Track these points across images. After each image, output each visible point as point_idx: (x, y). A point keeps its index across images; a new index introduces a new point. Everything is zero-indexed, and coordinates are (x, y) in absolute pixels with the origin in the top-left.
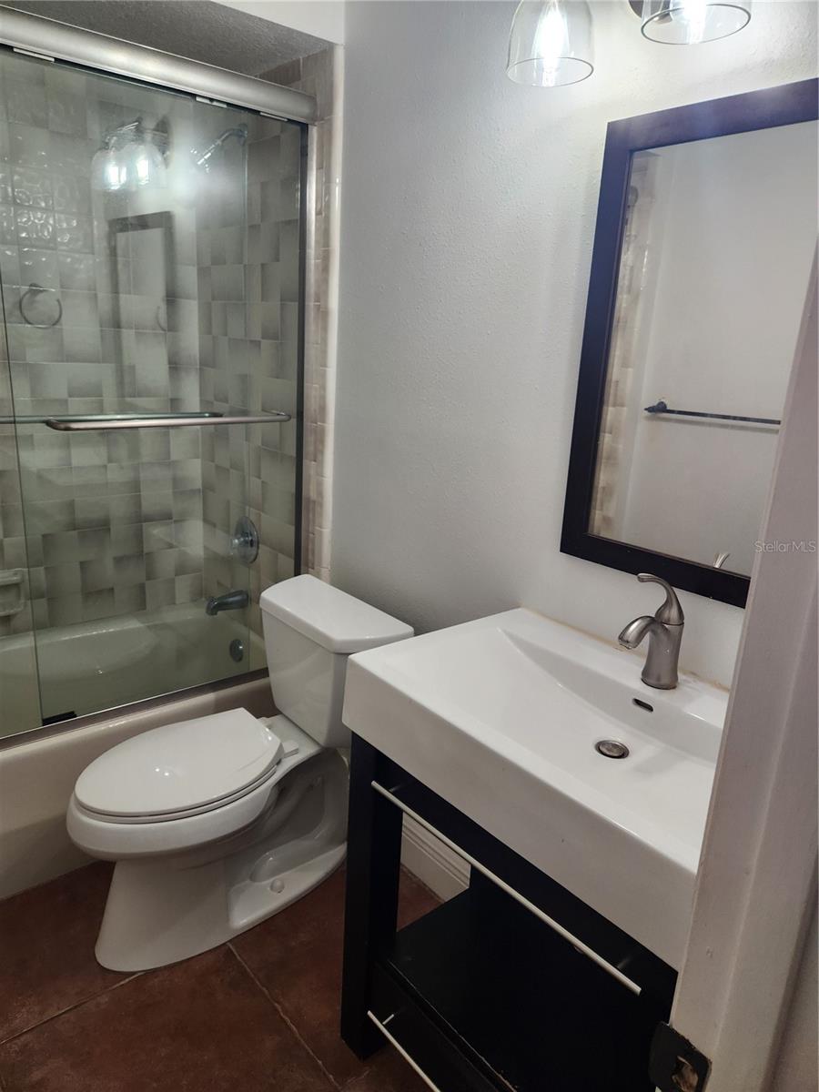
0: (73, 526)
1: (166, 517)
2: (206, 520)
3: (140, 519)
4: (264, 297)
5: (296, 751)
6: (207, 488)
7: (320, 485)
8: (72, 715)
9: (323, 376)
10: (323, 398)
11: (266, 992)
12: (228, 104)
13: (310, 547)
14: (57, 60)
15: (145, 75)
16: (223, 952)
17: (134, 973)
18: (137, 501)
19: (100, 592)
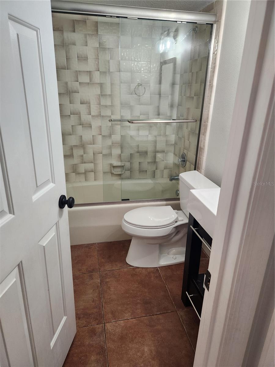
0: (138, 152)
1: (163, 152)
2: (174, 154)
3: (156, 152)
4: (196, 83)
5: (182, 220)
6: (176, 144)
7: (204, 143)
8: (128, 200)
9: (209, 107)
10: (208, 115)
11: (164, 282)
12: (187, 22)
13: (200, 163)
14: (138, 18)
15: (161, 18)
16: (156, 269)
17: (133, 266)
18: (155, 147)
19: (143, 171)
